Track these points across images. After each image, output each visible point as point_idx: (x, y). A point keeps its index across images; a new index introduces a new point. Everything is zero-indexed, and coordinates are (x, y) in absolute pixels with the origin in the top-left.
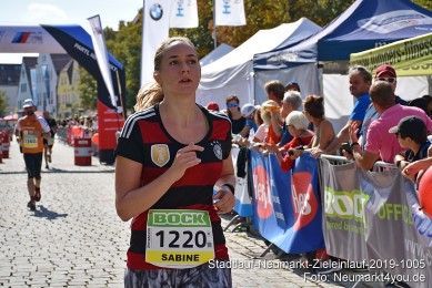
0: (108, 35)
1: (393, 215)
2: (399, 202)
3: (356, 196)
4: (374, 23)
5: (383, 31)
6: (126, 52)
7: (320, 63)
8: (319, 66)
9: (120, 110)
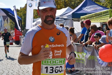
0: (17, 11)
1: (92, 59)
2: (94, 55)
3: (82, 54)
4: (86, 9)
5: (89, 11)
6: (22, 15)
7: (73, 19)
8: (72, 20)
9: (21, 30)
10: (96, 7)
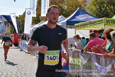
1: (88, 65)
3: (78, 59)
4: (79, 17)
5: (81, 19)
6: (20, 22)
9: (19, 34)
10: (87, 16)
